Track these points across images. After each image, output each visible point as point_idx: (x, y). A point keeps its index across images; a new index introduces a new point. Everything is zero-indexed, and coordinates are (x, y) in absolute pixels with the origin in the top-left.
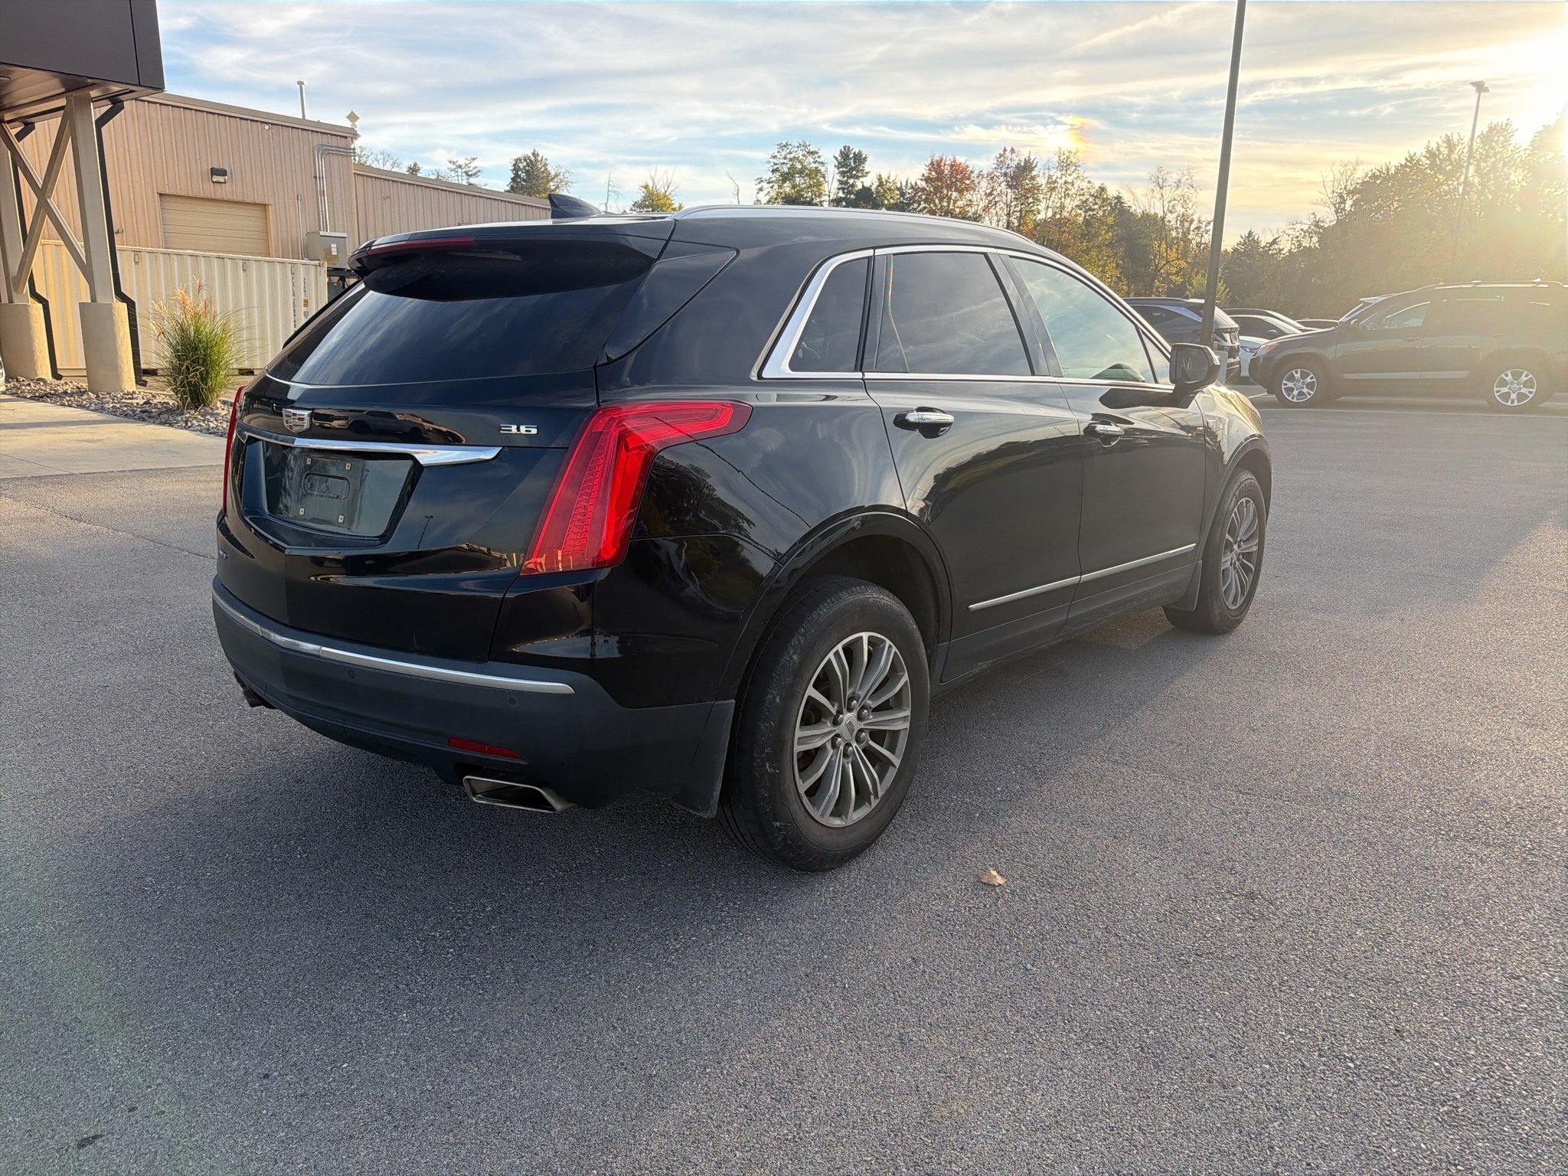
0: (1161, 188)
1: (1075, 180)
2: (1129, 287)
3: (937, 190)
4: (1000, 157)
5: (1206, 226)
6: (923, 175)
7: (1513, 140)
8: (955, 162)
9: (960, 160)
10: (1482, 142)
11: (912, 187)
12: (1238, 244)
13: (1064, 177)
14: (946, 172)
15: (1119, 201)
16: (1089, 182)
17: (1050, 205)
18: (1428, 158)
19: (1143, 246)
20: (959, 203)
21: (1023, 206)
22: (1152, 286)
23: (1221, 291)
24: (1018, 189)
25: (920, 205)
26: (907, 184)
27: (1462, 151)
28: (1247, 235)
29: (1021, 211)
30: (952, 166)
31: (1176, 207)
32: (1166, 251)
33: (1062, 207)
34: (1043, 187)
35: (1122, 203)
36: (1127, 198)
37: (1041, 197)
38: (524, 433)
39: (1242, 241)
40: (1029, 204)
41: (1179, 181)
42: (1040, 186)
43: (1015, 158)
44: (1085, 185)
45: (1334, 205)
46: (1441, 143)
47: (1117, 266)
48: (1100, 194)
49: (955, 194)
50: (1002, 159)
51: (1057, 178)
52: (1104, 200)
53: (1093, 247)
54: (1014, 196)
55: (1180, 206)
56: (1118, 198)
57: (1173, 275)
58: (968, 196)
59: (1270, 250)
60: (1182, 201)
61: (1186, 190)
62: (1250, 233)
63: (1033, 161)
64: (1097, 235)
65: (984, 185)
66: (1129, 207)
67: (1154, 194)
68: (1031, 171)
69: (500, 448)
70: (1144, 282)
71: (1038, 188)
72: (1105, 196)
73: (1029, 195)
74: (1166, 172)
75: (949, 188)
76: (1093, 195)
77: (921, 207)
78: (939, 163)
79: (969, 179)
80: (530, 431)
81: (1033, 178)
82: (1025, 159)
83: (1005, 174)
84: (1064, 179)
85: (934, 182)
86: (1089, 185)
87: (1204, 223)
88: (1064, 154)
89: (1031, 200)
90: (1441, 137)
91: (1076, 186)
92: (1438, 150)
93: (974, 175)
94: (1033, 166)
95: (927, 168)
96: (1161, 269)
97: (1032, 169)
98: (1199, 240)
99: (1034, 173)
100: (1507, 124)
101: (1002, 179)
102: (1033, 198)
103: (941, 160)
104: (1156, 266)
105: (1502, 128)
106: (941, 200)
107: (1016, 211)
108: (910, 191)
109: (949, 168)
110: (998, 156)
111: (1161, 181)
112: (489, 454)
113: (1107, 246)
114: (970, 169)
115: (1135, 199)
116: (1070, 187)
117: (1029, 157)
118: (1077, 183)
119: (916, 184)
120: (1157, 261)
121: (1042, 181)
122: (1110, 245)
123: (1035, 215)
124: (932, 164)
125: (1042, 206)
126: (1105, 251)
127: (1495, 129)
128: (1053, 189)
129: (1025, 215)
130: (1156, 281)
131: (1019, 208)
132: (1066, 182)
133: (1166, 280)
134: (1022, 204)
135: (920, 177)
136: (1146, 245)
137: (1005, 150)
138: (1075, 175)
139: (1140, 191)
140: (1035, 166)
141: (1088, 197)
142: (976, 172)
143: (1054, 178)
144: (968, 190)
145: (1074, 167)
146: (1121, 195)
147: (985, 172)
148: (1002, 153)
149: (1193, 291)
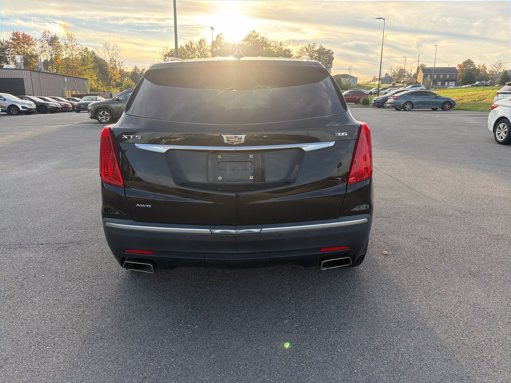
0: (108, 50)
1: (75, 45)
2: (103, 83)
3: (18, 44)
4: (44, 34)
5: (122, 63)
6: (10, 38)
7: (207, 44)
8: (24, 33)
9: (26, 33)
10: (199, 44)
11: (6, 42)
12: (133, 70)
13: (71, 43)
14: (21, 37)
15: (93, 53)
16: (81, 46)
17: (67, 53)
18: (186, 47)
19: (105, 69)
20: (29, 50)
21: (57, 52)
22: (110, 83)
23: (134, 85)
24: (53, 46)
25: (11, 49)
26: (4, 40)
27: (194, 46)
28: (135, 67)
29: (56, 54)
30: (23, 35)
31: (114, 56)
32: (113, 71)
33: (72, 54)
34: (63, 46)
35: (95, 54)
36: (96, 52)
37: (63, 50)
38: (343, 135)
39: (134, 69)
40: (59, 52)
41: (113, 48)
42: (62, 46)
43: (50, 34)
44: (79, 46)
45: (164, 59)
46: (189, 43)
47: (97, 75)
48: (86, 50)
49: (26, 46)
50: (45, 34)
51: (68, 43)
52: (88, 53)
53: (87, 69)
54: (52, 48)
55: (115, 56)
56: (93, 52)
57: (117, 79)
58: (33, 47)
59: (143, 72)
60: (116, 55)
61: (116, 51)
62: (136, 67)
63: (57, 36)
64: (87, 65)
65: (39, 44)
66: (98, 55)
67: (106, 52)
68: (57, 40)
69: (335, 142)
70: (107, 81)
71: (61, 46)
72: (88, 51)
73: (58, 49)
74: (108, 44)
75: (23, 43)
76: (83, 50)
77: (12, 50)
78: (17, 33)
79: (31, 41)
80: (345, 134)
81: (58, 42)
82: (54, 35)
83: (47, 40)
84: (71, 44)
85: (16, 40)
86: (81, 47)
87: (121, 62)
88: (69, 35)
89: (59, 50)
90: (188, 41)
91: (76, 47)
92: (188, 45)
93: (33, 40)
94: (58, 38)
95: (12, 35)
96: (112, 77)
97: (58, 39)
98: (120, 68)
99: (58, 41)
100: (204, 39)
101: (46, 42)
102: (60, 50)
103: (18, 33)
104: (111, 76)
105: (203, 40)
106: (21, 48)
107: (54, 54)
108: (5, 43)
109: (22, 36)
110: (43, 33)
111: (107, 47)
112: (332, 144)
113: (92, 68)
114: (31, 37)
115: (99, 52)
116: (74, 47)
117: (55, 35)
118: (76, 46)
119: (8, 41)
120: (110, 75)
121: (62, 43)
122: (93, 68)
123: (62, 56)
124: (14, 33)
125: (64, 53)
126: (92, 70)
127: (202, 40)
128: (67, 47)
129: (58, 56)
130: (111, 81)
131: (55, 53)
132: (72, 45)
133: (115, 81)
134: (56, 52)
135: (9, 38)
136: (106, 69)
137: (45, 31)
138: (75, 43)
139: (100, 51)
140: (59, 38)
141: (82, 51)
142: (34, 38)
143: (67, 43)
144: (32, 45)
145: (74, 40)
146: (94, 51)
147: (38, 38)
148: (44, 32)
149: (125, 85)
